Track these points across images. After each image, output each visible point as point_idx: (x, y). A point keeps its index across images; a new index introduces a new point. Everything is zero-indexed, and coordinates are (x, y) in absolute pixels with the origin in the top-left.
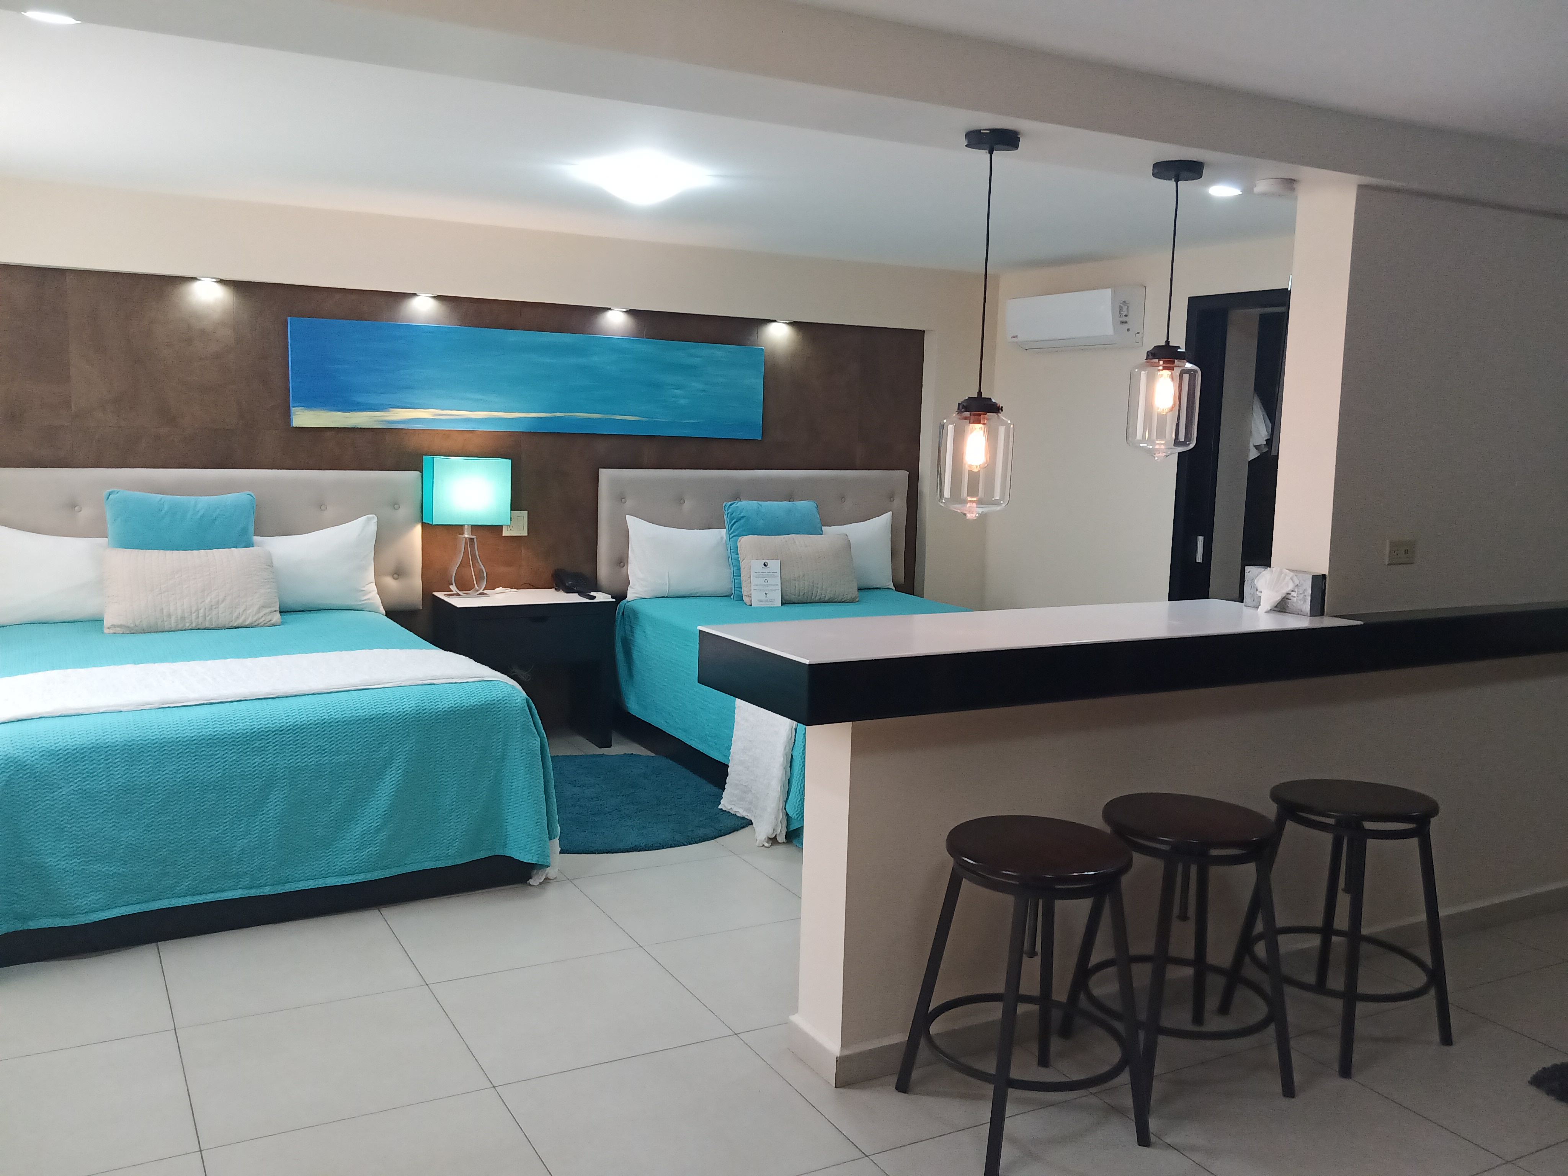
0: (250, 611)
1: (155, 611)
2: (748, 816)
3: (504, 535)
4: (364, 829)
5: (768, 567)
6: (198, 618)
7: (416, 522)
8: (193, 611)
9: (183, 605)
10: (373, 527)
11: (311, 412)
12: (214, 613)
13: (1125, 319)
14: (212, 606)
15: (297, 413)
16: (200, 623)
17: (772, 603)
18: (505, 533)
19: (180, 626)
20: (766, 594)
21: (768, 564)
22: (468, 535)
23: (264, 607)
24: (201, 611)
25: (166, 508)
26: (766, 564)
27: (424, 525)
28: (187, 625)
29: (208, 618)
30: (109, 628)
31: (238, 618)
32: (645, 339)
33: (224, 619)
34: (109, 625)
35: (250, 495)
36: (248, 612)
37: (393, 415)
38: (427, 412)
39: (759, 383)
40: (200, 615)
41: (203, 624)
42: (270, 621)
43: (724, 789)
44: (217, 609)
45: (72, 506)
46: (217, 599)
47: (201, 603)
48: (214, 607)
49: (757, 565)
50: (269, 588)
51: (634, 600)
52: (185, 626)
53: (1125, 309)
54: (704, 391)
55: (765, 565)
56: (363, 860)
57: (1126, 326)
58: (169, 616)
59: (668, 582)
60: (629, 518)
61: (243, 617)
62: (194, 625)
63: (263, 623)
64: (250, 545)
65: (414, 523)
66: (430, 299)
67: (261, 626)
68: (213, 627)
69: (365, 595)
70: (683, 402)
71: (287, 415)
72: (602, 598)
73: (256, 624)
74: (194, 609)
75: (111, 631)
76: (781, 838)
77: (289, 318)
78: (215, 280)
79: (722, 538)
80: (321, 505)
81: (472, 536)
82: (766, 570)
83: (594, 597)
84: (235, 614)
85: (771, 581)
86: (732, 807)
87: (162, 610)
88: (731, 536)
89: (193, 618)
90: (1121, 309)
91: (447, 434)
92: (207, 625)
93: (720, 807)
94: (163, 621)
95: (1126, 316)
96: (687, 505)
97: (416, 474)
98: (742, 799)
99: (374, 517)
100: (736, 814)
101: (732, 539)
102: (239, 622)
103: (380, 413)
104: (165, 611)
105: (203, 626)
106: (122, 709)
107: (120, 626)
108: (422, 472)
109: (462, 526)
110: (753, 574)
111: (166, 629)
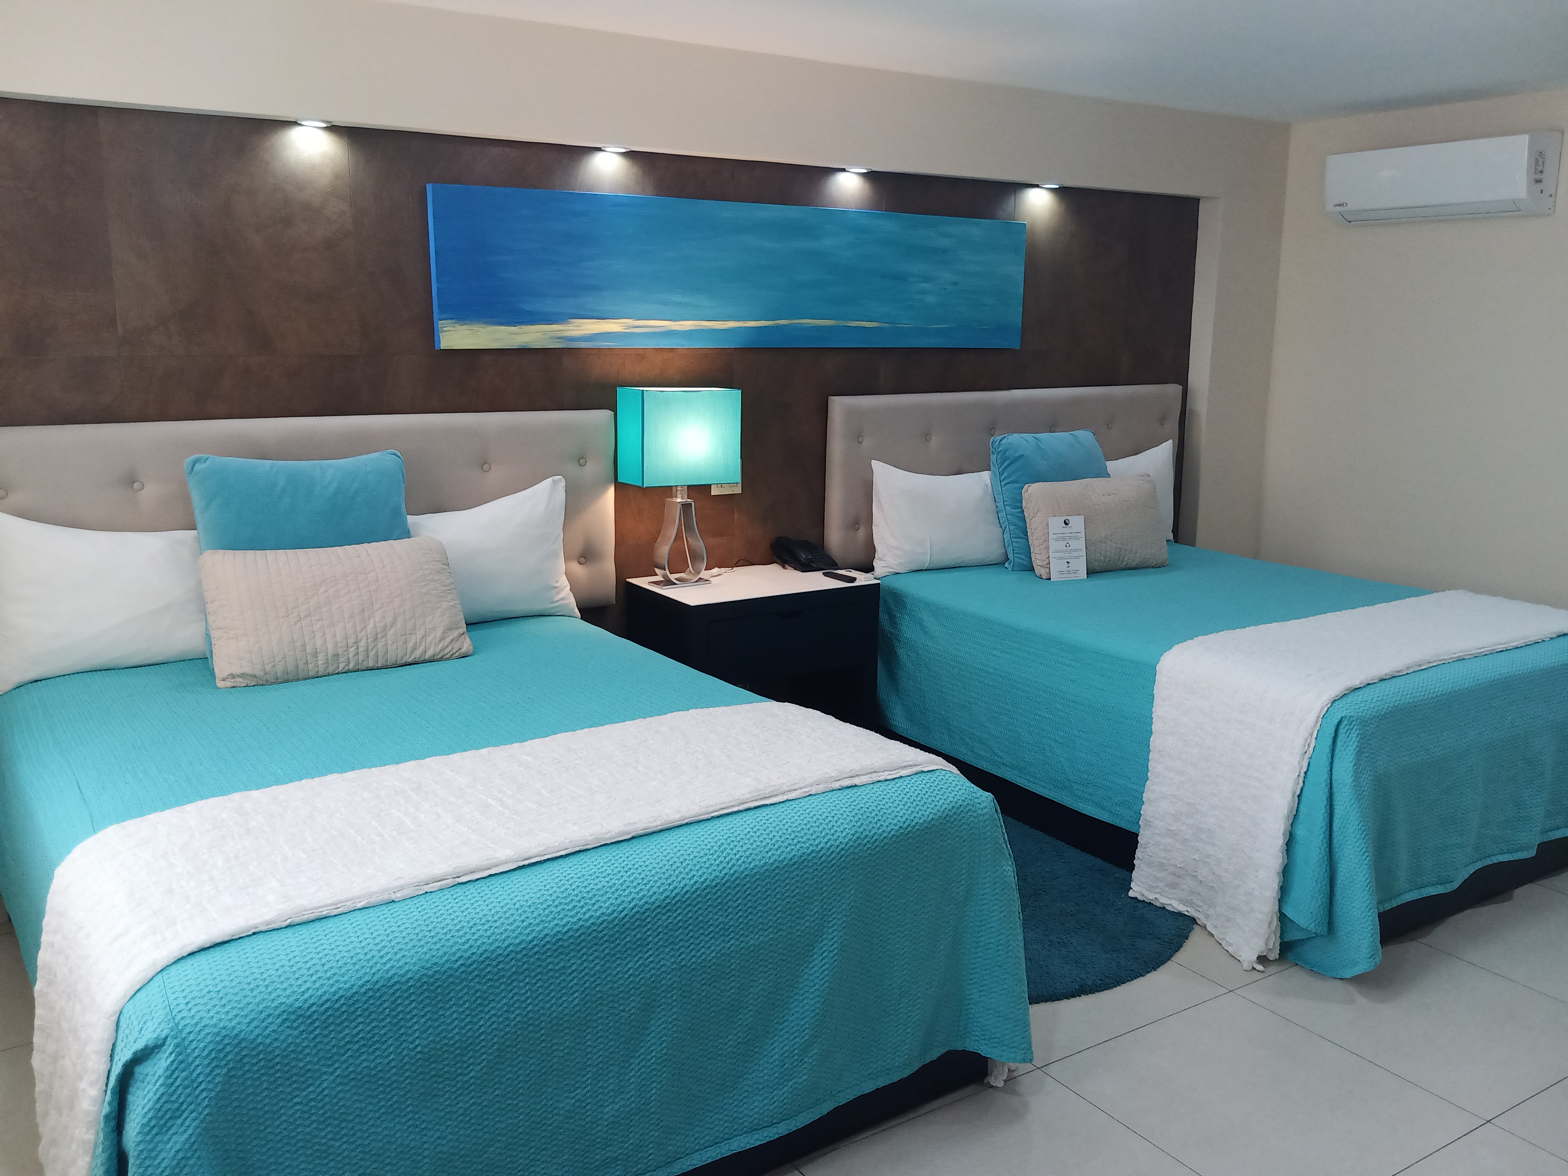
0: (431, 637)
1: (294, 649)
2: (1187, 911)
3: (712, 494)
4: (785, 1049)
5: (1069, 525)
6: (357, 654)
7: (609, 483)
8: (350, 645)
9: (335, 636)
10: (561, 495)
11: (464, 327)
12: (380, 644)
13: (1539, 176)
14: (377, 634)
15: (445, 329)
16: (360, 661)
17: (1077, 575)
18: (714, 491)
19: (331, 669)
20: (1068, 562)
21: (1069, 521)
22: (682, 498)
23: (450, 629)
24: (362, 644)
25: (282, 483)
26: (1067, 522)
27: (620, 487)
28: (342, 666)
29: (372, 654)
30: (224, 680)
31: (414, 649)
32: (884, 212)
33: (394, 654)
34: (225, 674)
35: (395, 454)
36: (429, 639)
37: (573, 328)
38: (620, 323)
39: (1017, 271)
40: (361, 649)
41: (365, 663)
42: (460, 649)
43: (1132, 868)
44: (384, 639)
45: (130, 481)
46: (383, 623)
47: (361, 631)
48: (379, 636)
49: (1056, 524)
50: (452, 599)
51: (885, 576)
52: (338, 667)
53: (1541, 161)
54: (955, 284)
55: (1065, 522)
56: (785, 1101)
57: (1539, 186)
58: (315, 655)
59: (929, 551)
60: (875, 464)
61: (422, 648)
62: (351, 666)
63: (451, 653)
64: (406, 533)
65: (607, 484)
66: (615, 156)
67: (448, 659)
68: (379, 665)
69: (558, 593)
70: (931, 299)
71: (430, 333)
72: (863, 579)
73: (439, 656)
74: (351, 641)
75: (229, 684)
76: (1274, 955)
77: (429, 187)
78: (324, 125)
79: (986, 485)
80: (484, 464)
81: (688, 500)
82: (1067, 530)
83: (853, 580)
84: (410, 645)
85: (1074, 544)
86: (1157, 896)
87: (304, 645)
88: (1002, 484)
89: (351, 655)
90: (1537, 160)
91: (641, 355)
92: (371, 664)
93: (1131, 894)
94: (307, 663)
95: (1541, 172)
96: (935, 442)
97: (606, 414)
98: (1174, 886)
99: (561, 479)
100: (1164, 907)
101: (1006, 488)
102: (417, 655)
103: (559, 326)
104: (309, 649)
105: (365, 665)
106: (393, 897)
107: (243, 675)
108: (614, 409)
109: (671, 487)
110: (1051, 536)
111: (311, 674)
